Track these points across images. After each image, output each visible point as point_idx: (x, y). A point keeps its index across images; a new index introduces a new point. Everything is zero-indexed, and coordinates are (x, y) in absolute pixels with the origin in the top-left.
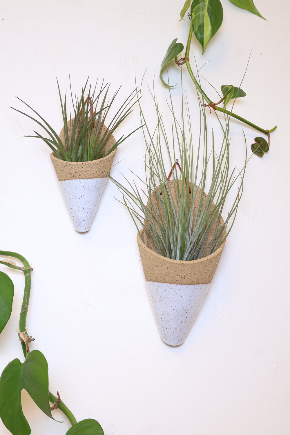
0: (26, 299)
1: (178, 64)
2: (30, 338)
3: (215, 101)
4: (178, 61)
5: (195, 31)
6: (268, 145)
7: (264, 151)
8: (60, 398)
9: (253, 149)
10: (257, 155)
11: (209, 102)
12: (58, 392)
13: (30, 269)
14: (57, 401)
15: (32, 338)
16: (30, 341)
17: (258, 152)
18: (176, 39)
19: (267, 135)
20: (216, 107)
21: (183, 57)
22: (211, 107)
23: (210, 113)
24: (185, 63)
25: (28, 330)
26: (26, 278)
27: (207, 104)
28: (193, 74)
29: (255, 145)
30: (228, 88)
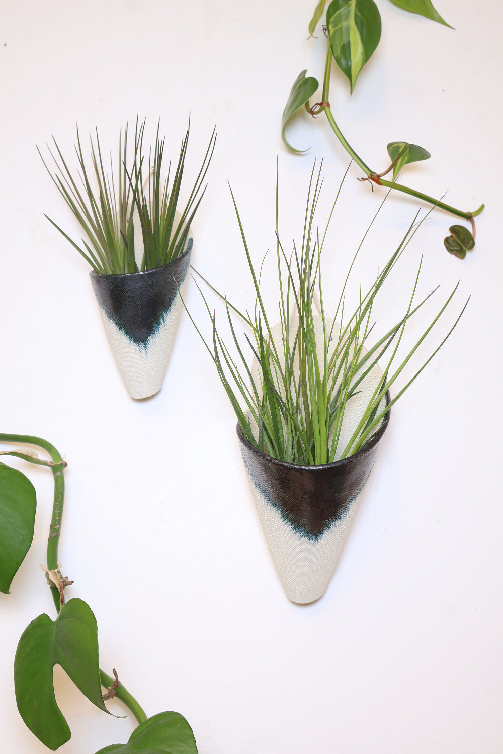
0: (57, 515)
1: (312, 112)
2: (65, 579)
3: (378, 171)
4: (312, 108)
5: (336, 56)
6: (472, 237)
7: (466, 247)
8: (119, 680)
9: (447, 245)
10: (456, 255)
11: (369, 174)
12: (114, 669)
13: (62, 464)
14: (115, 685)
15: (70, 579)
16: (66, 585)
17: (457, 251)
18: (305, 72)
19: (470, 220)
20: (381, 181)
21: (320, 101)
22: (373, 182)
23: (373, 191)
24: (324, 110)
25: (61, 567)
26: (56, 480)
27: (366, 177)
28: (338, 129)
29: (451, 239)
30: (399, 147)
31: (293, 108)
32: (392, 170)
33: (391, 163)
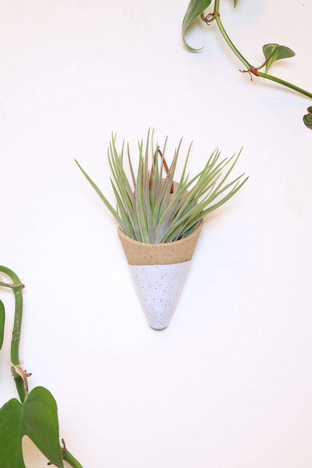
0: (18, 324)
1: (206, 21)
2: (25, 372)
3: (256, 65)
4: (206, 18)
8: (66, 447)
9: (305, 121)
11: (249, 67)
12: (63, 439)
13: (21, 286)
15: (28, 373)
20: (257, 73)
21: (212, 12)
22: (252, 74)
23: (252, 81)
24: (215, 19)
25: (23, 363)
26: (17, 297)
27: (247, 70)
28: (226, 33)
29: (309, 116)
30: (272, 48)
31: (192, 17)
32: (265, 66)
33: (265, 60)
